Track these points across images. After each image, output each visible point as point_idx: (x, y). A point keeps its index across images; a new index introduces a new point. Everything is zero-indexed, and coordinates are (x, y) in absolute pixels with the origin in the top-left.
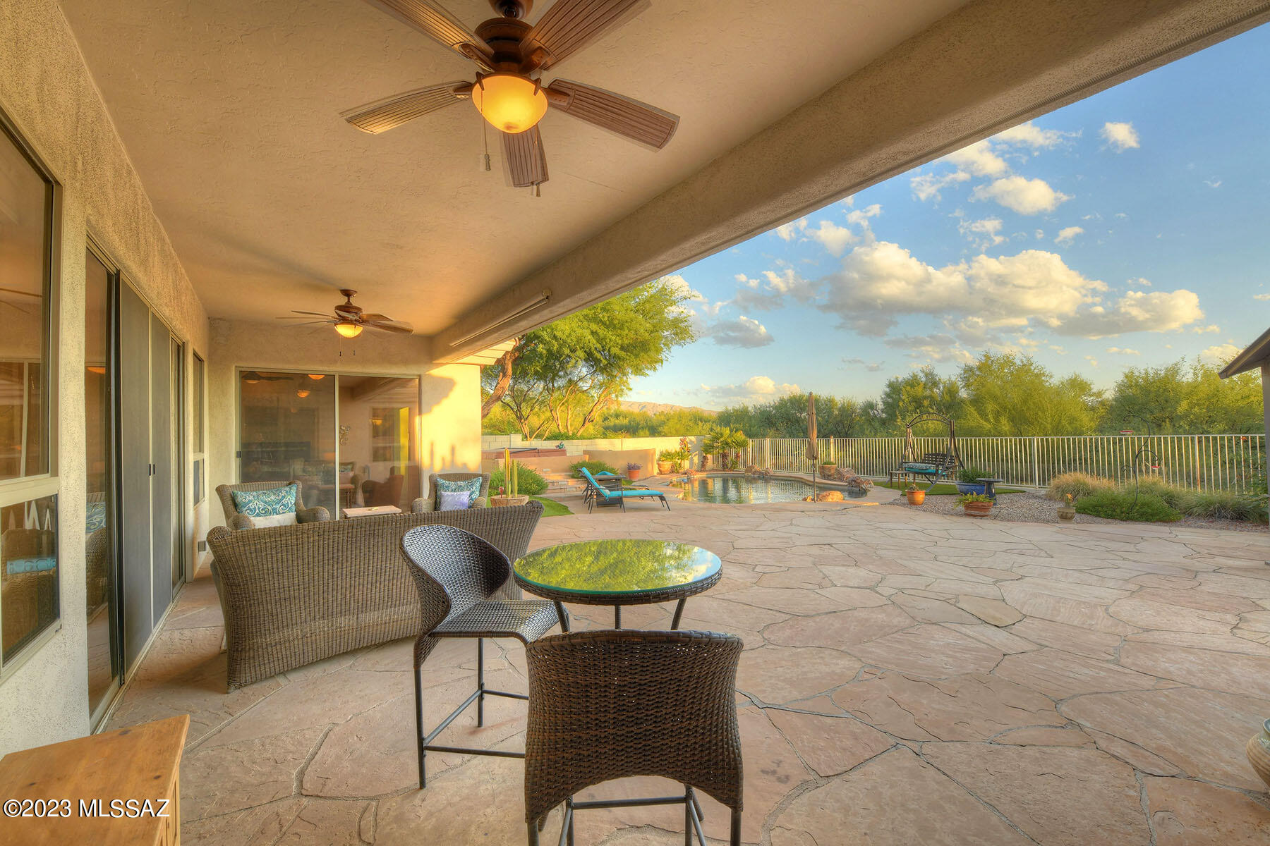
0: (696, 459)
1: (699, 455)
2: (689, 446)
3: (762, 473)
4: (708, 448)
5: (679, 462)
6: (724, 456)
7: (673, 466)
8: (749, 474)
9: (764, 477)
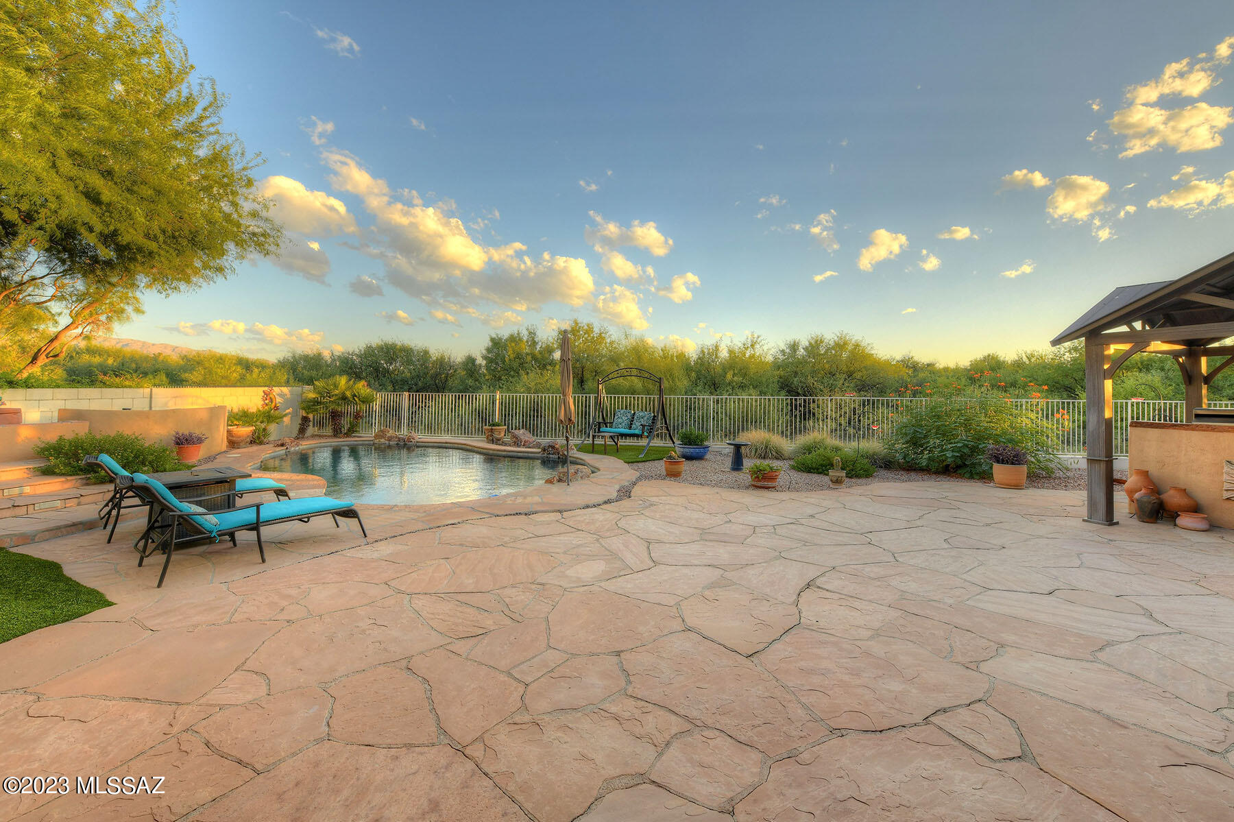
0: (290, 421)
1: (295, 415)
2: (279, 401)
3: (401, 440)
4: (311, 405)
5: (263, 426)
6: (337, 416)
7: (254, 432)
8: (383, 440)
9: (405, 444)
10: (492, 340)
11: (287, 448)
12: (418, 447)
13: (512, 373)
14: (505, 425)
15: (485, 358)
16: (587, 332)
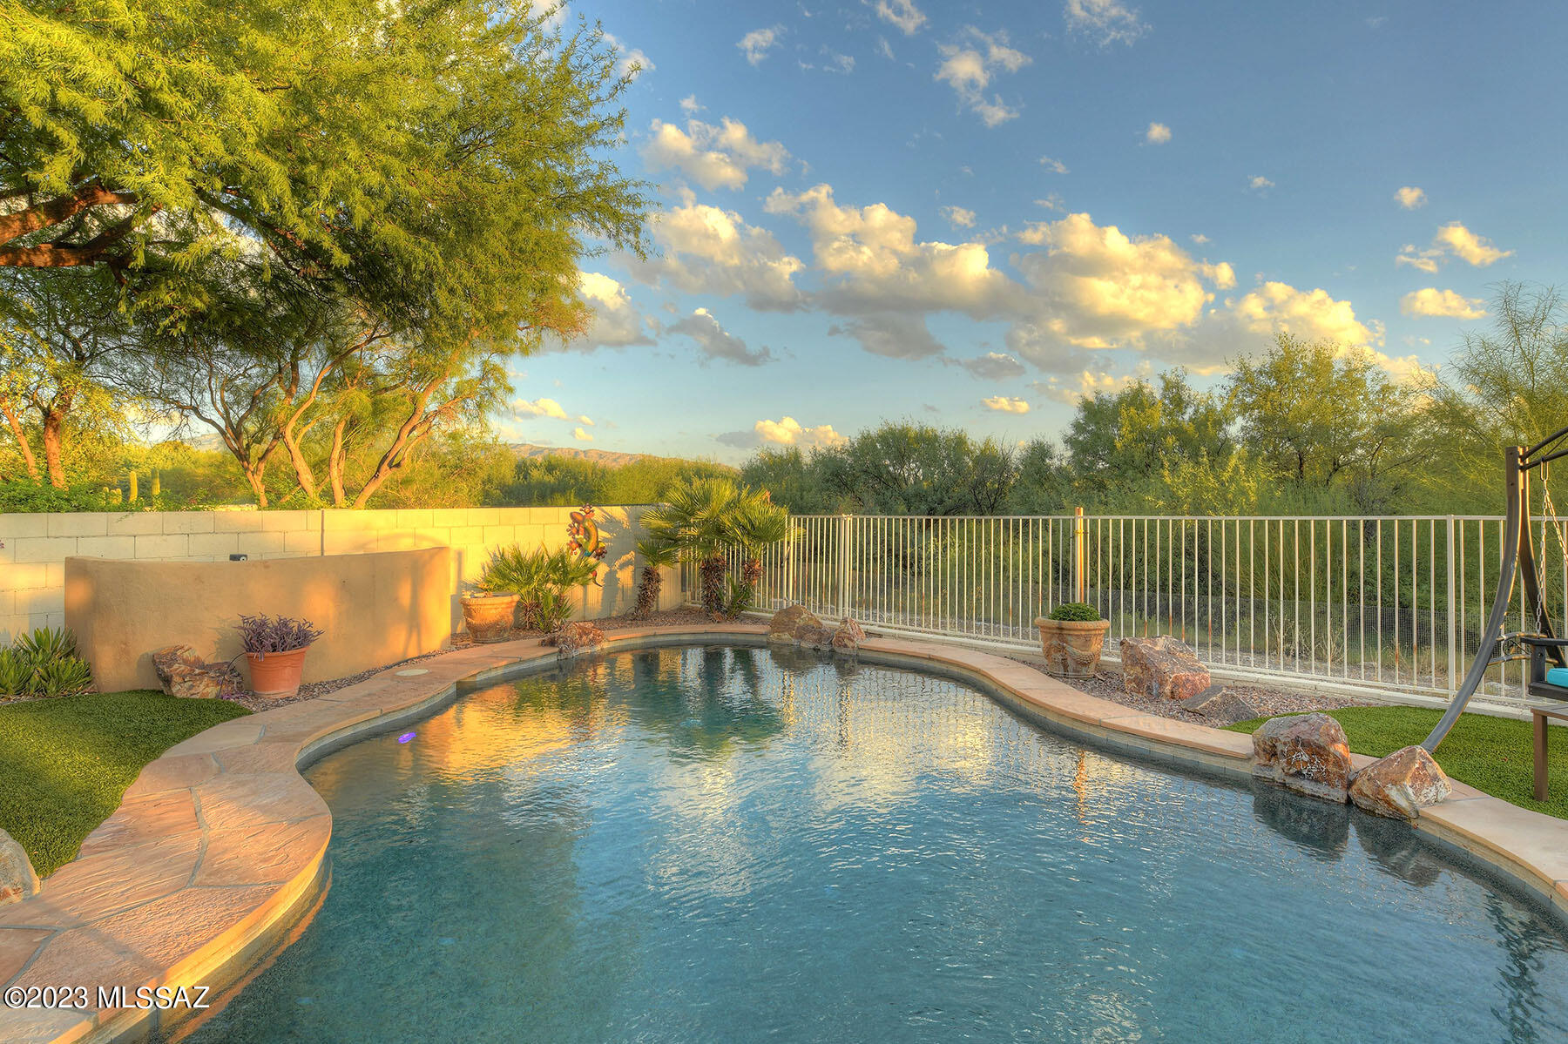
0: (626, 577)
1: (636, 564)
2: (602, 534)
3: (830, 638)
4: (658, 547)
5: (555, 591)
6: (711, 570)
7: (520, 607)
8: (786, 636)
9: (832, 651)
10: (1087, 407)
11: (561, 651)
12: (865, 662)
13: (1130, 473)
14: (1105, 615)
15: (1069, 441)
16: (1312, 371)
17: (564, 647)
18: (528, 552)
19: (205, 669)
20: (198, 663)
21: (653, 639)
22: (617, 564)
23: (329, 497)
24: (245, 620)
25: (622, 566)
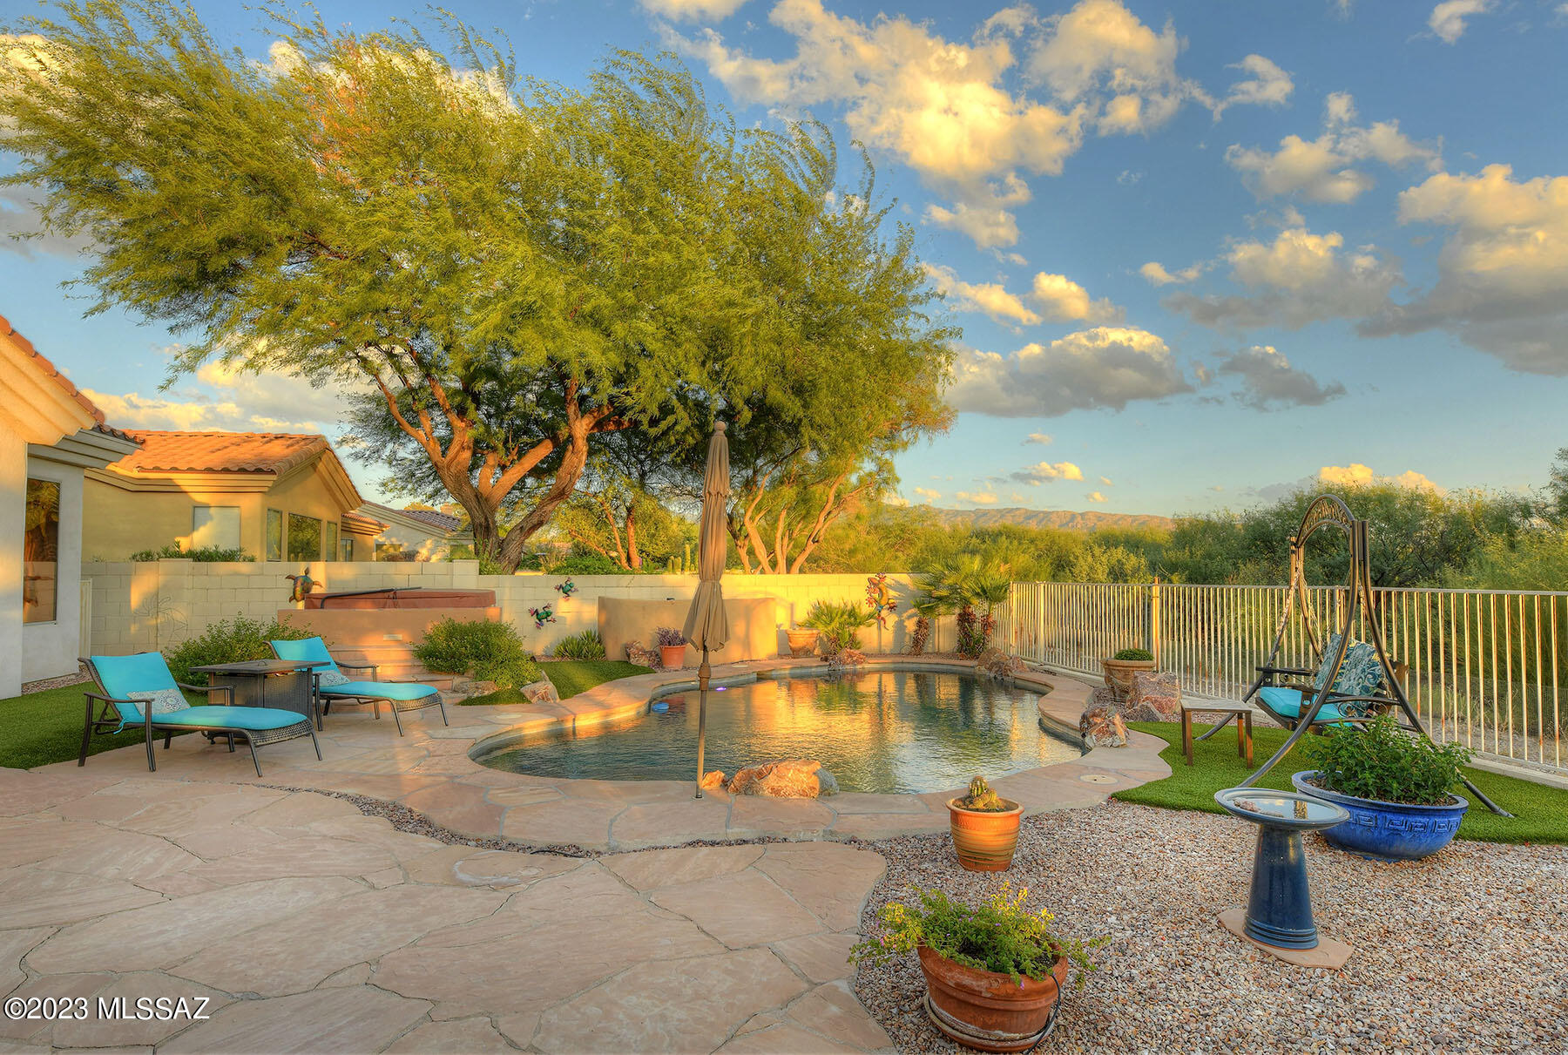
0: (909, 625)
2: (892, 593)
6: (964, 621)
17: (832, 663)
18: (835, 603)
19: (645, 653)
20: (642, 650)
21: (901, 665)
22: (905, 615)
23: (774, 565)
24: (659, 629)
25: (910, 617)
